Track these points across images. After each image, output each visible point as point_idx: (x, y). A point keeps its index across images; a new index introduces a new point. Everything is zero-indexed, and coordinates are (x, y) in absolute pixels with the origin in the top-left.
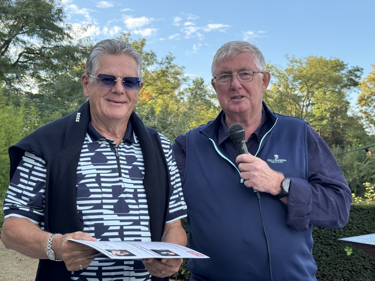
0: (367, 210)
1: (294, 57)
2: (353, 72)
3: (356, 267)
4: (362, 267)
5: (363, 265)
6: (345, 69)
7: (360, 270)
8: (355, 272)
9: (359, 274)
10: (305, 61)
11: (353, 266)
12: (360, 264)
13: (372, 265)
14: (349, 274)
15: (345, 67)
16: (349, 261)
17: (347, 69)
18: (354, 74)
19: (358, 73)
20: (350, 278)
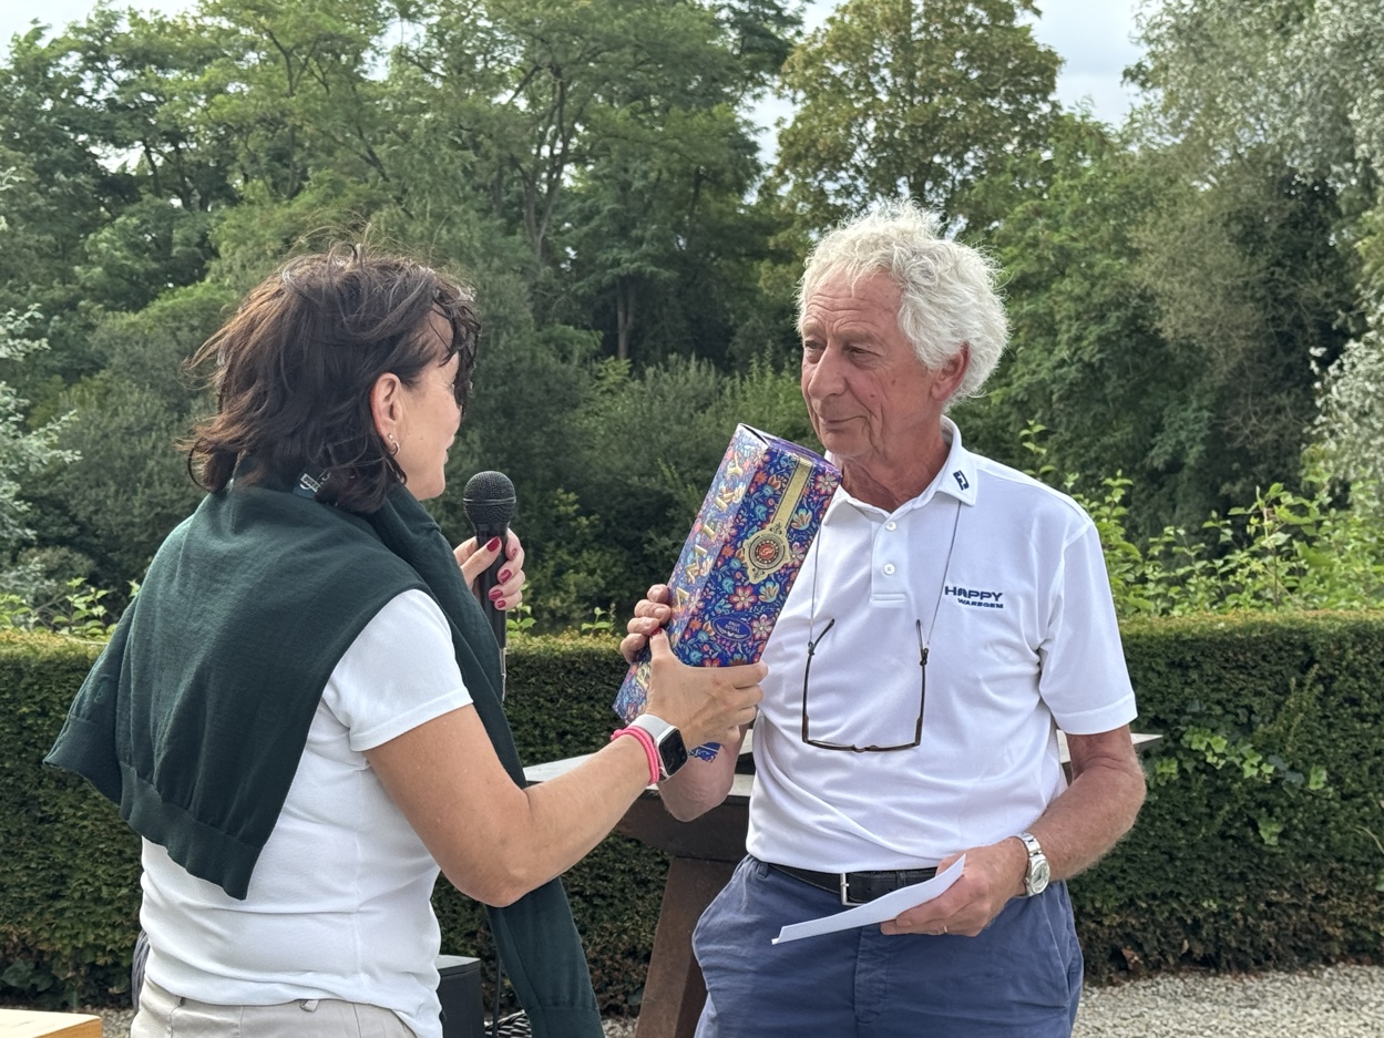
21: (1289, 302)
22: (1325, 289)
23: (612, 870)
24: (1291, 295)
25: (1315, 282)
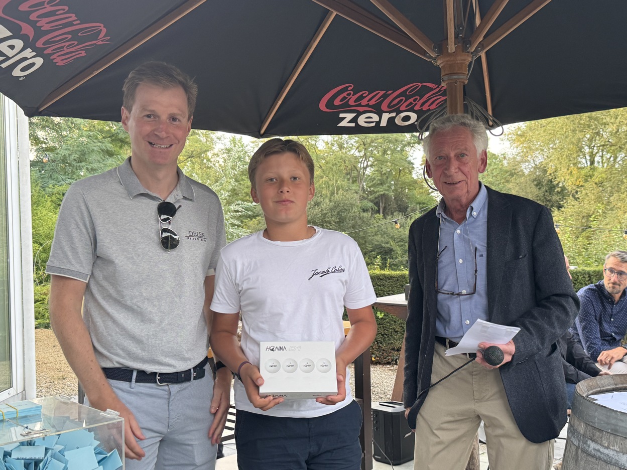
0: (396, 277)
3: (387, 330)
4: (393, 330)
5: (394, 329)
7: (391, 333)
8: (386, 335)
9: (391, 337)
11: (385, 330)
12: (391, 327)
13: (401, 328)
14: (382, 338)
16: (382, 326)
20: (383, 341)
21: (549, 201)
22: (559, 197)
23: (389, 328)
24: (550, 199)
25: (556, 196)
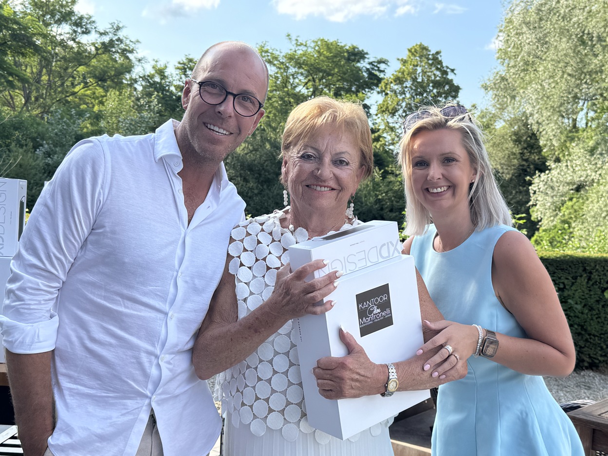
1: (298, 39)
2: (376, 64)
6: (366, 60)
10: (313, 45)
15: (365, 57)
17: (368, 59)
18: (377, 66)
19: (382, 66)
